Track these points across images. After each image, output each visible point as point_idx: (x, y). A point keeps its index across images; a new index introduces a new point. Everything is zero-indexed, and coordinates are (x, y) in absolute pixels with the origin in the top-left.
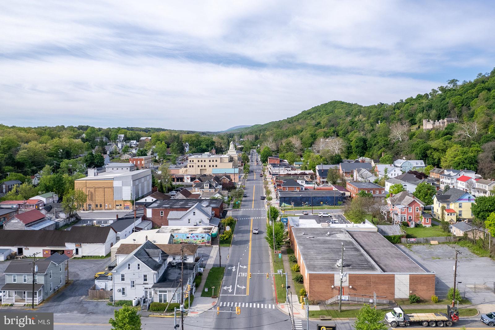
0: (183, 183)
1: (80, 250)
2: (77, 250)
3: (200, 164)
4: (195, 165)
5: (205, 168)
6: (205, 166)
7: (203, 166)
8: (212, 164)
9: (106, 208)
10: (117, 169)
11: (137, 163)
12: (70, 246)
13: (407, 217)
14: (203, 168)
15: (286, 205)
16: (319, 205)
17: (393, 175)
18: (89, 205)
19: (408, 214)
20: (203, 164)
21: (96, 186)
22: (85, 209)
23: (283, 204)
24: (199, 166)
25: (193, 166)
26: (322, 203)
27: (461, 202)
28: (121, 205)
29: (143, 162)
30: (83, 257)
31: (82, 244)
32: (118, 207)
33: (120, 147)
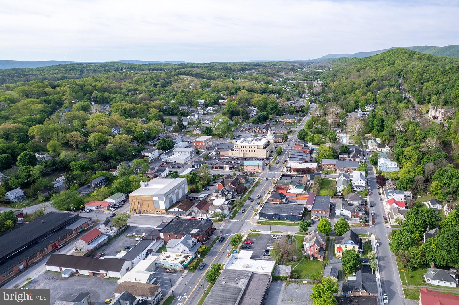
0: (224, 171)
1: (107, 274)
2: (106, 274)
3: (243, 149)
4: (239, 149)
5: (246, 152)
6: (246, 151)
7: (245, 151)
8: (251, 149)
9: (151, 212)
10: (182, 153)
11: (199, 144)
12: (102, 272)
13: (310, 253)
14: (245, 152)
15: (263, 218)
16: (284, 220)
17: (359, 183)
18: (140, 210)
19: (311, 251)
20: (245, 149)
21: (143, 199)
22: (137, 213)
23: (261, 218)
24: (242, 151)
25: (237, 151)
26: (286, 219)
27: (346, 245)
28: (159, 212)
29: (203, 144)
30: (109, 277)
31: (108, 271)
32: (157, 213)
33: (197, 118)
